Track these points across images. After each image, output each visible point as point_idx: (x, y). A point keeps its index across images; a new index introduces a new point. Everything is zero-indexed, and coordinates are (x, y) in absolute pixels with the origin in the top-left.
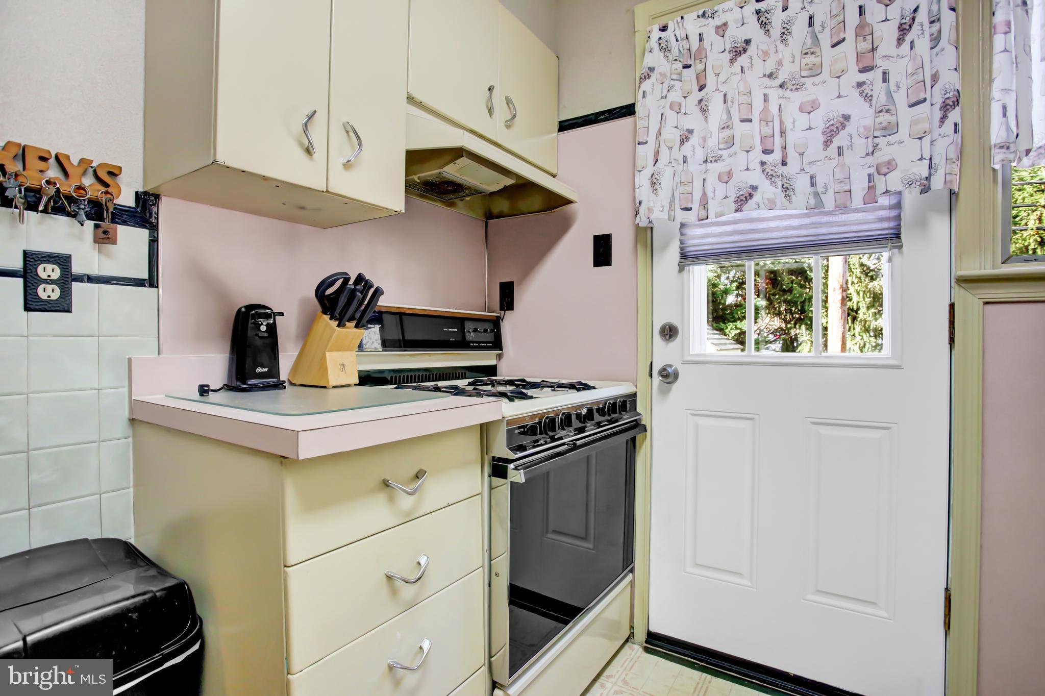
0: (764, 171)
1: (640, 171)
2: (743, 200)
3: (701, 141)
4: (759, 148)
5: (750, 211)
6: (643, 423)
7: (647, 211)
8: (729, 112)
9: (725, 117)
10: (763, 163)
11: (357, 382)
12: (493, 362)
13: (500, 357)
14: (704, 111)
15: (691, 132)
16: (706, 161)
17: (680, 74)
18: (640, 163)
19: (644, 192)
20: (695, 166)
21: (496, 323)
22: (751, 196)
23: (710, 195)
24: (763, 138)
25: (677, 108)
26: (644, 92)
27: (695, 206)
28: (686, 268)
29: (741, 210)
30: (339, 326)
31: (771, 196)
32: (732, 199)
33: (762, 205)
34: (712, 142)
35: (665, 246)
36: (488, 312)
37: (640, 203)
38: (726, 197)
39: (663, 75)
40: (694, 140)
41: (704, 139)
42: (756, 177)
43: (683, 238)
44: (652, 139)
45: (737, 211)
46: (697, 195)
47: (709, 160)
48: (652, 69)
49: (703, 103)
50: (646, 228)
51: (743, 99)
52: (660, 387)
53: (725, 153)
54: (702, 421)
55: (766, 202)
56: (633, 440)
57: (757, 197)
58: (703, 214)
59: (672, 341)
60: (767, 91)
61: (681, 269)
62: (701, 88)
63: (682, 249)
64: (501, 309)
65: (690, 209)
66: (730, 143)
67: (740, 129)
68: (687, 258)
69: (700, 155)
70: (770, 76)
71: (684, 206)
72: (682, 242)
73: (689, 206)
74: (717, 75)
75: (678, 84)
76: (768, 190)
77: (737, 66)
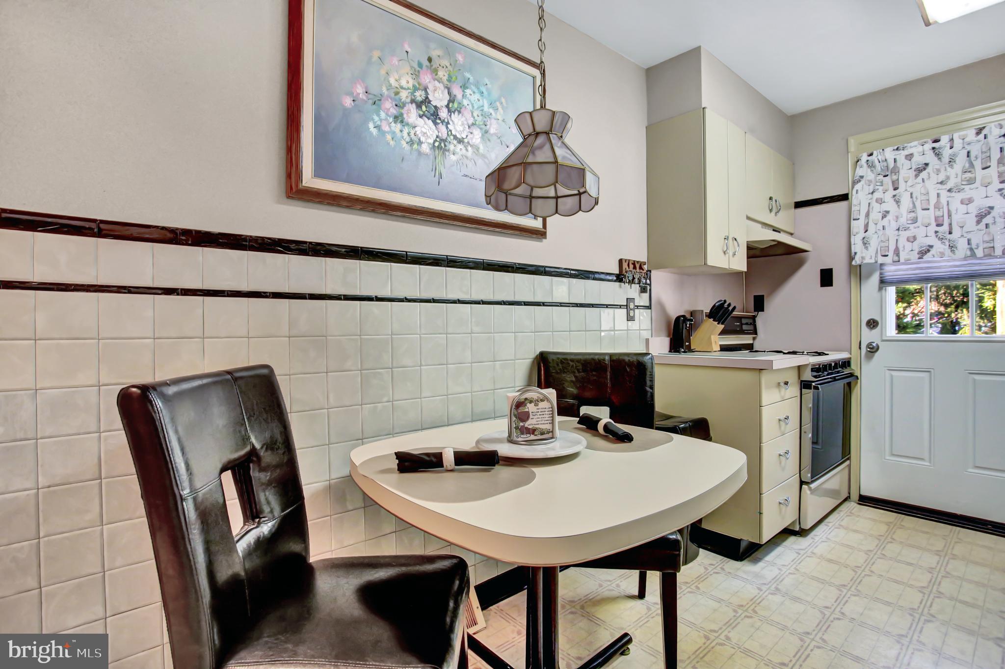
0: (937, 236)
1: (855, 235)
2: (923, 253)
3: (895, 218)
4: (934, 224)
5: (927, 257)
6: (855, 375)
7: (861, 258)
8: (914, 203)
9: (911, 206)
10: (936, 232)
11: (719, 350)
12: (751, 342)
13: (754, 339)
14: (898, 202)
15: (888, 212)
16: (898, 230)
17: (882, 182)
18: (854, 230)
19: (857, 247)
20: (891, 232)
21: (754, 318)
22: (929, 251)
23: (901, 249)
24: (936, 219)
25: (880, 201)
26: (857, 191)
27: (891, 254)
28: (884, 288)
29: (923, 258)
30: (718, 324)
31: (941, 250)
32: (916, 252)
33: (935, 255)
34: (903, 221)
35: (870, 275)
36: (746, 312)
37: (856, 253)
38: (912, 250)
39: (870, 181)
40: (890, 217)
41: (897, 217)
42: (932, 240)
43: (882, 271)
44: (862, 217)
45: (919, 258)
46: (892, 248)
47: (900, 229)
48: (862, 177)
49: (897, 198)
50: (856, 266)
51: (924, 197)
52: (866, 354)
53: (912, 226)
54: (894, 373)
55: (938, 253)
56: (849, 384)
57: (933, 251)
58: (896, 258)
59: (875, 329)
60: (939, 192)
61: (880, 289)
62: (895, 189)
63: (881, 278)
64: (755, 311)
65: (887, 256)
66: (915, 220)
67: (920, 213)
68: (884, 282)
69: (894, 225)
70: (941, 183)
71: (884, 254)
72: (881, 274)
73: (887, 254)
74: (906, 182)
75: (881, 188)
76: (939, 247)
77: (919, 179)
